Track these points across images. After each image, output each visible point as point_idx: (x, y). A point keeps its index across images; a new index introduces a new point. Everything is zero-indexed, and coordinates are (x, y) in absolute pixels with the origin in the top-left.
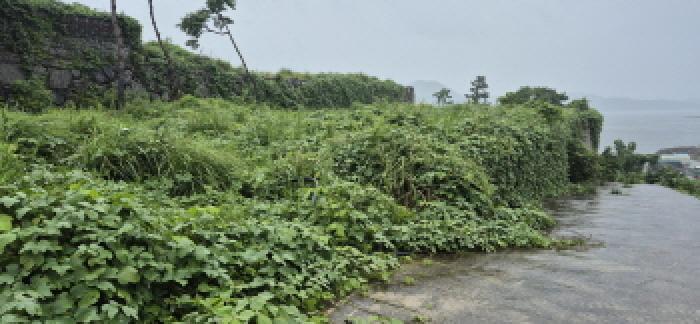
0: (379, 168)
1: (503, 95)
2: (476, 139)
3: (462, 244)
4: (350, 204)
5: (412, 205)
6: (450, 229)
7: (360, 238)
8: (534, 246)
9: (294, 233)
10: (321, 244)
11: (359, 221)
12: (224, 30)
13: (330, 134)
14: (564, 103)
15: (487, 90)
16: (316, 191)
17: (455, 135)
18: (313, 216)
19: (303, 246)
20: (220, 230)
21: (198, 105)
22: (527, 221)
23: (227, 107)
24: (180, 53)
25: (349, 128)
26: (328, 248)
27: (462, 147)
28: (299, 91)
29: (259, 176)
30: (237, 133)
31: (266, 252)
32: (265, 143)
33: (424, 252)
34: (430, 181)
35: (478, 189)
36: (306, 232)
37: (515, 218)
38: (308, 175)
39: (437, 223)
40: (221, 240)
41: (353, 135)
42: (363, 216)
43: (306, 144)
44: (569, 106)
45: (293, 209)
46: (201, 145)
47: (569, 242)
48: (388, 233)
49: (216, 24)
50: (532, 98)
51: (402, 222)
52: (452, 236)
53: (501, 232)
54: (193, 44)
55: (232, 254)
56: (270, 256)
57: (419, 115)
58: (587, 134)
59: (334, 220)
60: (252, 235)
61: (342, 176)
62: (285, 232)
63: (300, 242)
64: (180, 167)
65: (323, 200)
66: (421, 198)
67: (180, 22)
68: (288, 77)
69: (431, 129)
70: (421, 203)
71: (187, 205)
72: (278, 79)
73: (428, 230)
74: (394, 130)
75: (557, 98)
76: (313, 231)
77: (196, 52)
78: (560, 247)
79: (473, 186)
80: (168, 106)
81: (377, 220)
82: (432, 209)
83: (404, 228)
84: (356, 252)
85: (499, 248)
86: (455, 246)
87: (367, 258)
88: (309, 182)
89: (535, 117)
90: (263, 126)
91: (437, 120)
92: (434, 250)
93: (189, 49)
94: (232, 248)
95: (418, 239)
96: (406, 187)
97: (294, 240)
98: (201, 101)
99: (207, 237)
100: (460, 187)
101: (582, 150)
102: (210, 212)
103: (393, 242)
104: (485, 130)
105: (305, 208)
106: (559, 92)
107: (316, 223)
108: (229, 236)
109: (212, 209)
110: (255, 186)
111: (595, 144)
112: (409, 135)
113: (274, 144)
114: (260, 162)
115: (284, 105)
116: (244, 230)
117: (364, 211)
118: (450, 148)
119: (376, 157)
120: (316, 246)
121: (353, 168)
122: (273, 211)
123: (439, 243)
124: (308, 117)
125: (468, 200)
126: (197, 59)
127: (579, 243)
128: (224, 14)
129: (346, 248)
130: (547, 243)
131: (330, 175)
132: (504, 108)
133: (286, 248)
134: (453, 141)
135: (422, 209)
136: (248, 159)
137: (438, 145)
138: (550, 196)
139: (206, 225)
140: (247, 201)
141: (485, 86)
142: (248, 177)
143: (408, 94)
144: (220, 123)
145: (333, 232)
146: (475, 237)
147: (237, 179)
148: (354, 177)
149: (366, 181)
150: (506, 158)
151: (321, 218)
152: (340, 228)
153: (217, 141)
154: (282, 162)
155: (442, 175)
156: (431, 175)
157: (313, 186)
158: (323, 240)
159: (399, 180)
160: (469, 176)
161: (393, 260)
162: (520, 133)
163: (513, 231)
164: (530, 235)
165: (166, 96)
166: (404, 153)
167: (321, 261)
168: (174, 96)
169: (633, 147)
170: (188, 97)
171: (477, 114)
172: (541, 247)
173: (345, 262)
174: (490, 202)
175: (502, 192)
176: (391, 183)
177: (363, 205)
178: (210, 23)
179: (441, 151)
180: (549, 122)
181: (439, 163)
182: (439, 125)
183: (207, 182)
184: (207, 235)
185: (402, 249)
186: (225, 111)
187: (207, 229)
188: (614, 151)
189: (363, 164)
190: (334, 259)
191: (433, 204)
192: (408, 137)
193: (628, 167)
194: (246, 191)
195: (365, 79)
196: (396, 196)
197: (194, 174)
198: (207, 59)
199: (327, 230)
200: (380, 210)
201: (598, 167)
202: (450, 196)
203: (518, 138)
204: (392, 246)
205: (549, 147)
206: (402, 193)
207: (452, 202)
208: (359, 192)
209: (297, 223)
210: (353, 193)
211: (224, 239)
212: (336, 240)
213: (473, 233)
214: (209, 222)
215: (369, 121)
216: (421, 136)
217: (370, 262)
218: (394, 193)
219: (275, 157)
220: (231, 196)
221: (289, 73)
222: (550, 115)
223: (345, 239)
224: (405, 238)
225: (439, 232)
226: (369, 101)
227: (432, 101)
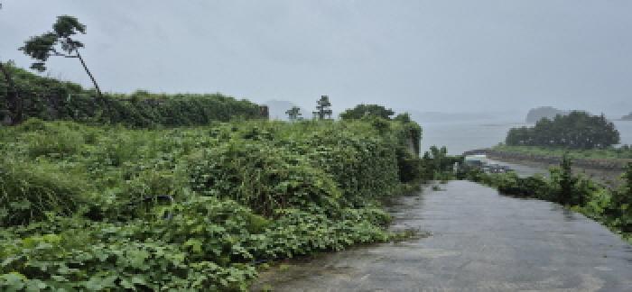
0: (236, 181)
1: (343, 111)
2: (323, 150)
3: (316, 245)
4: (206, 219)
5: (269, 213)
6: (304, 233)
7: (218, 252)
8: (376, 241)
9: (146, 255)
10: (176, 263)
11: (216, 235)
12: (74, 53)
13: (187, 151)
14: (392, 117)
15: (330, 108)
16: (170, 209)
17: (305, 147)
18: (168, 234)
19: (157, 267)
20: (61, 260)
21: (43, 128)
22: (369, 219)
23: (77, 129)
24: (24, 76)
25: (206, 145)
26: (184, 266)
27: (312, 157)
28: (156, 110)
29: (110, 197)
30: (85, 155)
31: (115, 277)
32: (116, 164)
33: (281, 258)
34: (285, 190)
35: (327, 194)
36: (160, 252)
37: (359, 218)
38: (163, 194)
39: (293, 228)
40: (60, 271)
41: (208, 150)
42: (220, 229)
43: (162, 162)
44: (397, 119)
45: (146, 229)
46: (43, 169)
47: (403, 234)
48: (245, 244)
49: (65, 47)
50: (366, 113)
51: (261, 231)
52: (306, 238)
53: (348, 231)
54: (40, 67)
55: (73, 285)
56: (117, 282)
57: (272, 130)
58: (410, 142)
59: (189, 236)
60: (97, 261)
61: (200, 192)
62: (136, 254)
63: (153, 262)
64: (16, 193)
65: (179, 217)
66: (277, 207)
67: (24, 45)
68: (145, 98)
69: (284, 143)
70: (278, 211)
71: (22, 235)
72: (133, 100)
73: (284, 236)
74: (249, 144)
75: (386, 113)
76: (167, 249)
77: (43, 75)
78: (397, 240)
79: (322, 191)
80: (11, 129)
81: (235, 231)
82: (287, 216)
83: (262, 237)
84: (213, 266)
85: (347, 246)
86: (309, 249)
87: (224, 271)
88: (164, 200)
89: (370, 129)
90: (116, 146)
91: (288, 135)
92: (290, 255)
93: (35, 72)
94: (73, 277)
95: (275, 246)
96: (263, 196)
97: (146, 261)
98: (47, 124)
99: (44, 269)
100: (312, 194)
101: (409, 156)
102: (48, 241)
103: (251, 252)
104: (330, 142)
105: (158, 227)
106: (387, 108)
107: (172, 242)
108: (71, 266)
109: (52, 237)
110: (104, 209)
111: (417, 149)
112: (263, 148)
113: (127, 163)
114: (111, 184)
115: (139, 125)
116: (89, 257)
117: (222, 224)
118: (301, 159)
119: (232, 171)
120: (170, 267)
121: (210, 183)
122: (124, 233)
123: (294, 247)
124: (164, 135)
125: (319, 205)
126: (44, 82)
127: (411, 235)
128: (73, 38)
129: (203, 263)
130: (386, 237)
131: (186, 191)
132: (345, 122)
133: (137, 271)
134: (303, 152)
135: (280, 215)
136: (98, 180)
137: (290, 156)
138: (386, 195)
139: (42, 256)
140: (96, 225)
141: (329, 104)
142: (97, 200)
143: (264, 111)
144: (67, 147)
145: (189, 249)
146: (326, 238)
147: (84, 203)
148: (212, 192)
149: (223, 194)
150: (348, 166)
151: (177, 236)
152: (196, 244)
153: (64, 164)
154: (135, 182)
155: (295, 184)
156: (285, 184)
157: (169, 204)
158: (178, 259)
159: (256, 191)
160: (319, 183)
161: (251, 270)
162: (358, 143)
163: (358, 228)
164: (373, 231)
165: (8, 120)
166: (260, 165)
167: (176, 280)
168: (17, 120)
169: (444, 150)
170: (33, 120)
171: (323, 128)
172: (381, 241)
173: (203, 277)
174: (337, 205)
175: (347, 195)
176: (248, 195)
177: (221, 218)
178: (58, 47)
179: (294, 162)
180: (381, 133)
181: (292, 173)
182: (291, 139)
183: (49, 209)
184: (44, 267)
185: (260, 257)
186: (75, 133)
187: (43, 260)
188: (431, 156)
189: (222, 178)
190: (190, 276)
191: (288, 211)
192: (262, 150)
193: (443, 167)
194: (95, 214)
195: (222, 99)
196: (253, 207)
197: (33, 200)
198: (54, 81)
199: (183, 247)
200: (238, 222)
201: (420, 168)
202: (303, 202)
203: (358, 148)
204: (251, 256)
205: (382, 154)
206: (260, 204)
207: (305, 208)
208: (215, 204)
209: (149, 244)
210: (210, 207)
211: (64, 270)
212: (192, 257)
213: (325, 235)
214: (46, 251)
215: (226, 137)
216: (275, 150)
217: (229, 274)
218: (252, 203)
219: (127, 177)
220: (76, 220)
221: (145, 94)
222: (381, 128)
223: (202, 254)
224: (262, 247)
225: (294, 237)
226: (226, 119)
227: (285, 118)
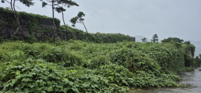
0: (124, 60)
1: (163, 40)
2: (154, 52)
3: (150, 85)
4: (115, 71)
5: (134, 72)
6: (146, 80)
7: (118, 81)
8: (174, 86)
9: (98, 79)
10: (106, 83)
11: (118, 76)
12: (82, 22)
13: (110, 50)
14: (182, 42)
15: (158, 38)
16: (105, 66)
17: (148, 51)
18: (104, 74)
19: (101, 83)
20: (77, 77)
22: (171, 78)
23: (82, 42)
24: (70, 28)
26: (108, 84)
27: (150, 55)
28: (102, 38)
29: (89, 62)
30: (84, 50)
31: (90, 84)
32: (91, 53)
33: (138, 87)
34: (140, 65)
35: (155, 68)
36: (102, 79)
37: (167, 77)
38: (103, 62)
39: (142, 78)
40: (77, 80)
41: (116, 50)
42: (119, 75)
43: (103, 53)
44: (184, 43)
45: (98, 71)
46: (73, 53)
47: (185, 86)
48: (126, 80)
49: (80, 20)
50: (172, 41)
51: (131, 77)
52: (147, 82)
53: (163, 82)
54: (73, 26)
55: (80, 84)
56: (90, 85)
57: (136, 45)
58: (190, 52)
59: (110, 75)
60: (86, 79)
61: (113, 62)
62: (95, 78)
63: (100, 81)
64: (67, 58)
65: (107, 69)
66: (137, 70)
67: (70, 20)
68: (99, 34)
69: (140, 49)
70: (137, 72)
71: (68, 70)
72: (96, 35)
73: (139, 80)
74: (129, 49)
75: (180, 41)
76: (104, 78)
77: (74, 28)
78: (183, 87)
79: (153, 67)
80: (66, 42)
81: (123, 76)
82: (140, 73)
83: (132, 79)
84: (117, 86)
85: (162, 86)
86: (148, 85)
87: (120, 88)
88: (103, 64)
89: (173, 46)
90: (91, 48)
91: (142, 47)
92: (141, 86)
93: (72, 27)
94: (80, 82)
95: (136, 83)
96: (132, 66)
97: (98, 81)
98: (75, 41)
99: (73, 79)
100: (149, 67)
101: (189, 57)
102: (74, 72)
103: (128, 83)
104: (157, 50)
105: (101, 71)
106: (181, 39)
107: (105, 76)
109: (75, 70)
110: (88, 65)
111: (193, 55)
112: (133, 51)
113: (94, 53)
114: (90, 58)
115: (97, 42)
116: (84, 77)
117: (119, 73)
118: (146, 55)
119: (123, 57)
120: (104, 83)
121: (116, 60)
122: (92, 72)
123: (143, 84)
124: (104, 45)
125: (152, 71)
126: (75, 30)
127: (189, 86)
128: (82, 18)
129: (114, 84)
130: (178, 85)
131: (109, 62)
132: (163, 44)
133: (96, 83)
134: (147, 53)
135: (138, 73)
136: (86, 57)
137: (142, 54)
138: (179, 71)
139: (73, 75)
140: (85, 69)
141: (157, 37)
142: (86, 62)
143: (133, 39)
144: (79, 47)
145: (110, 79)
146: (154, 83)
147: (83, 63)
148: (117, 63)
149: (120, 64)
150: (164, 59)
151: (106, 75)
152: (112, 78)
153: (78, 52)
154: (96, 58)
155: (144, 63)
156: (140, 63)
157: (104, 65)
158: (107, 81)
159: (130, 64)
160: (152, 64)
161: (128, 89)
163: (167, 81)
164: (172, 83)
165: (66, 40)
166: (132, 56)
167: (106, 88)
168: (68, 40)
170: (71, 40)
171: (155, 45)
172: (176, 87)
173: (113, 88)
174: (159, 72)
175: (163, 69)
176: (128, 65)
177: (119, 71)
178: (78, 20)
179: (144, 56)
180: (178, 48)
181: (143, 59)
182: (143, 48)
183: (74, 63)
184: (73, 78)
185: (131, 86)
186: (81, 44)
187: (73, 76)
188: (199, 57)
189: (119, 59)
190: (110, 87)
191: (141, 72)
194: (85, 66)
195: (121, 35)
196: (129, 69)
197: (71, 61)
198: (77, 29)
199: (108, 78)
200: (124, 73)
201: (194, 62)
202: (146, 69)
203: (168, 52)
204: (128, 84)
205: (178, 56)
206: (131, 68)
207: (147, 71)
208: (118, 67)
209: (99, 76)
210: (116, 68)
211: (78, 80)
212: (110, 82)
213: (154, 81)
214: (74, 74)
215: (121, 47)
216: (137, 51)
217: (121, 89)
218: (129, 68)
219: (94, 57)
220: (81, 67)
221: (99, 33)
222: (178, 46)
223: (113, 81)
224: (132, 82)
225: (143, 80)
226: (122, 41)
227: (141, 41)
